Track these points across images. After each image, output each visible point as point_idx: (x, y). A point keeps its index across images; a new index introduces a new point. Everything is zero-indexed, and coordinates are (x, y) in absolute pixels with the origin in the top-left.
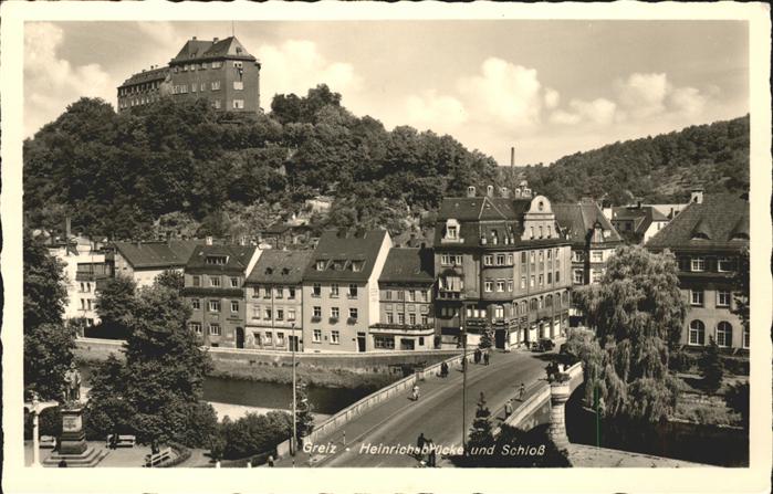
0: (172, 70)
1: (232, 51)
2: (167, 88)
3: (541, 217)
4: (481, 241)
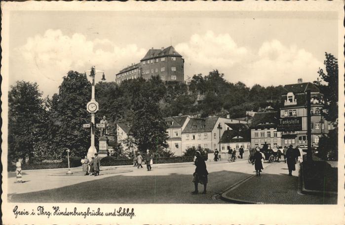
1: (171, 53)
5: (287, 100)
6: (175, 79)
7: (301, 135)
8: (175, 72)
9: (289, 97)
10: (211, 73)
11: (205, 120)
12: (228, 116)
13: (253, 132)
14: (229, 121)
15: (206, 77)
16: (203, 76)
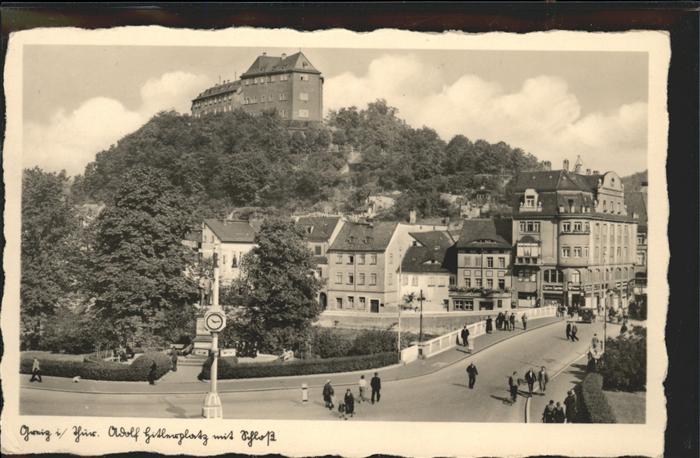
0: (243, 82)
1: (299, 65)
2: (238, 99)
3: (612, 193)
4: (558, 210)
5: (524, 202)
6: (307, 116)
7: (546, 268)
8: (305, 102)
9: (528, 197)
10: (371, 106)
11: (372, 227)
12: (413, 215)
13: (461, 257)
14: (417, 229)
15: (363, 112)
16: (358, 111)
